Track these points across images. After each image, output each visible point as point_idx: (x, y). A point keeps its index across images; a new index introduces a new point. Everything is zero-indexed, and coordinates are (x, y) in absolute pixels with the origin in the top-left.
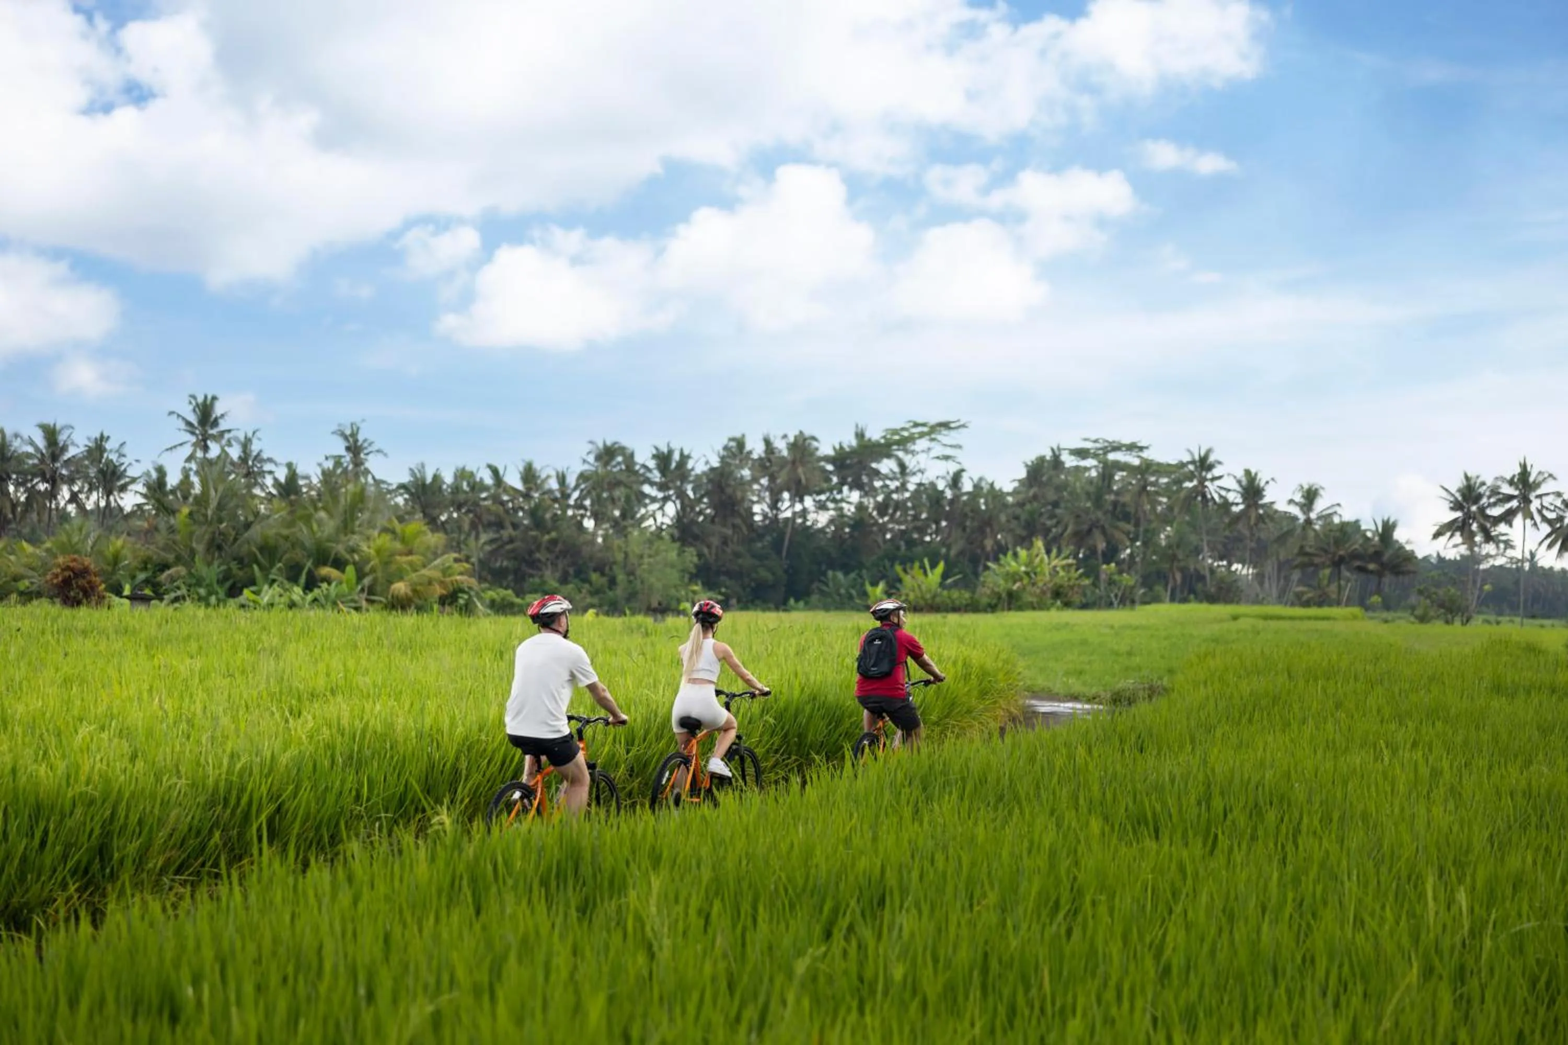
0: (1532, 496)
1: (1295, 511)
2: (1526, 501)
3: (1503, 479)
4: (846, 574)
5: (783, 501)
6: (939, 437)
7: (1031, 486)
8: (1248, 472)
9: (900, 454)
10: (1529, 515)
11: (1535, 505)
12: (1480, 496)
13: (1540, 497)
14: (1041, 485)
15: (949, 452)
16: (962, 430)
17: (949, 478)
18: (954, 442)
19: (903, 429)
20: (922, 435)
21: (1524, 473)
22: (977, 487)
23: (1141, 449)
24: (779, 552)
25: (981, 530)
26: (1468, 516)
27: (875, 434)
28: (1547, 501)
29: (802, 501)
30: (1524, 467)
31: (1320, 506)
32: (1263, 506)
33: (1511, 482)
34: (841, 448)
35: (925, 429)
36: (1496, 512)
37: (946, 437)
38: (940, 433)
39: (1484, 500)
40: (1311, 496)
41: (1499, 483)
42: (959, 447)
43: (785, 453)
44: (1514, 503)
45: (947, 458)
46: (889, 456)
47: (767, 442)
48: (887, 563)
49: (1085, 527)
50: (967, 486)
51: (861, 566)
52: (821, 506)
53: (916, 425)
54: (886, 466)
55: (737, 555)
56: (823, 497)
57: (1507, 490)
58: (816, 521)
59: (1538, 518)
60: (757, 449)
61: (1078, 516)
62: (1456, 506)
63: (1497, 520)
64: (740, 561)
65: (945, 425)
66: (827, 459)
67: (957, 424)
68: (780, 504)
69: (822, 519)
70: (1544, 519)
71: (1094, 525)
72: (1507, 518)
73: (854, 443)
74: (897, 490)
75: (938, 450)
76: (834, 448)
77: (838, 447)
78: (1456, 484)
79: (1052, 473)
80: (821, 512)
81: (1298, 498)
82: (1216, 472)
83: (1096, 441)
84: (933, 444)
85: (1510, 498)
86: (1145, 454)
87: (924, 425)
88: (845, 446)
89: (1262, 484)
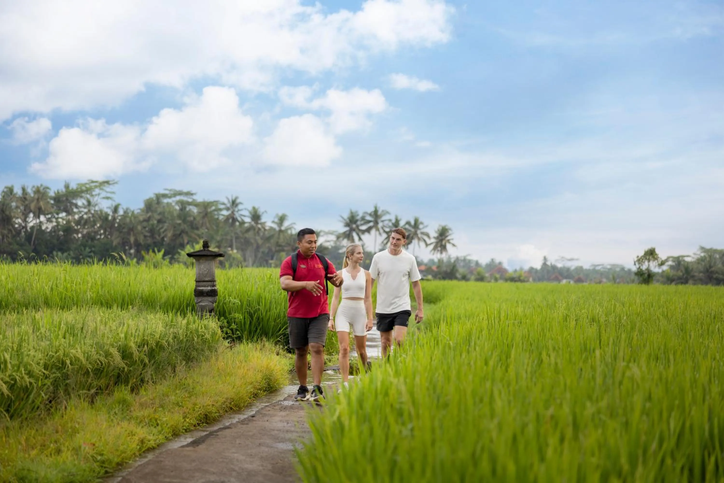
0: (379, 221)
1: (275, 226)
2: (376, 223)
3: (366, 213)
4: (63, 253)
5: (29, 218)
6: (104, 188)
7: (147, 212)
8: (254, 208)
9: (88, 196)
10: (378, 230)
11: (380, 225)
12: (357, 221)
13: (383, 221)
14: (152, 211)
15: (109, 195)
16: (116, 185)
17: (113, 208)
18: (112, 191)
19: (86, 184)
20: (96, 187)
21: (376, 212)
22: (125, 212)
23: (192, 194)
24: (30, 243)
25: (129, 234)
26: (352, 230)
27: (73, 186)
28: (386, 223)
29: (39, 217)
30: (376, 208)
31: (286, 224)
32: (261, 224)
33: (370, 215)
34: (58, 192)
35: (97, 184)
36: (364, 228)
37: (108, 188)
38: (104, 186)
39: (359, 223)
40: (282, 219)
41: (365, 215)
42: (113, 193)
43: (32, 195)
44: (371, 224)
45: (108, 198)
46: (81, 197)
47: (24, 189)
48: (83, 248)
49: (178, 232)
50: (121, 212)
51: (68, 249)
52: (49, 220)
53: (93, 182)
54: (80, 202)
55: (10, 244)
56: (49, 216)
57: (368, 218)
58: (47, 228)
59: (381, 231)
60: (18, 191)
61: (175, 227)
62: (347, 225)
63: (363, 232)
64: (11, 247)
65: (107, 182)
66: (51, 198)
67: (112, 182)
68: (27, 219)
69: (48, 227)
70: (385, 231)
71: (183, 232)
72: (368, 230)
73: (64, 190)
74: (86, 213)
75: (103, 194)
76: (55, 193)
77: (56, 191)
78: (346, 215)
79: (157, 206)
80: (48, 223)
81: (276, 220)
82: (240, 207)
83: (170, 190)
84: (101, 191)
85: (369, 222)
86: (195, 197)
87: (96, 182)
88: (60, 191)
89: (261, 214)
